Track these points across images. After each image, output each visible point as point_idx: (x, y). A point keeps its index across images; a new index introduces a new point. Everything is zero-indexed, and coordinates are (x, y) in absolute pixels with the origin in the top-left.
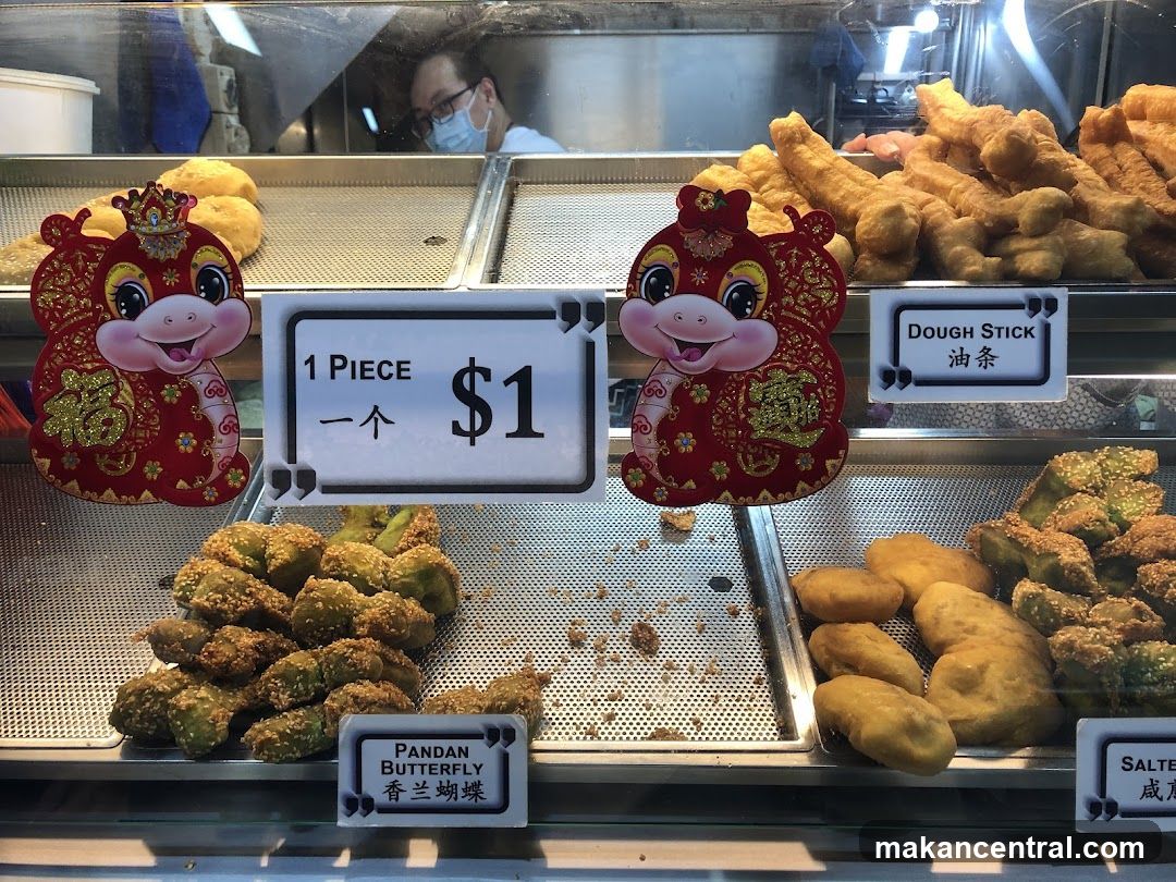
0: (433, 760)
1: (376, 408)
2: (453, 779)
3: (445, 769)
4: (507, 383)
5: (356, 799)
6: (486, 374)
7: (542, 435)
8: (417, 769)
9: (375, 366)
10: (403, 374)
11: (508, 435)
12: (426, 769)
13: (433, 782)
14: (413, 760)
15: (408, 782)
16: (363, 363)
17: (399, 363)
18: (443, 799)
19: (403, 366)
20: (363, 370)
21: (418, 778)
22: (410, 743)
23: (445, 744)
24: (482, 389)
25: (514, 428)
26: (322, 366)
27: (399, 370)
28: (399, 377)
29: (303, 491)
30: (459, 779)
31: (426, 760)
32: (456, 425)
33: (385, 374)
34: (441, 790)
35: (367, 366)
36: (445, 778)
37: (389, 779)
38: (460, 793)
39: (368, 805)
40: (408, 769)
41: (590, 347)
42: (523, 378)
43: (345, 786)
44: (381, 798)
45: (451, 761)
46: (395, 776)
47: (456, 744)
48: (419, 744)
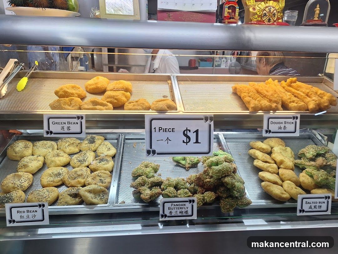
0: (178, 207)
1: (168, 138)
2: (182, 210)
3: (181, 208)
4: (194, 133)
5: (163, 215)
6: (190, 131)
7: (200, 143)
8: (175, 208)
9: (168, 129)
10: (173, 131)
11: (194, 143)
12: (177, 208)
13: (179, 211)
14: (175, 207)
15: (173, 211)
16: (165, 129)
17: (172, 129)
18: (181, 214)
19: (173, 129)
20: (165, 130)
21: (176, 210)
22: (174, 203)
23: (181, 203)
24: (189, 134)
25: (195, 142)
26: (157, 129)
27: (172, 130)
28: (172, 131)
29: (153, 154)
30: (184, 210)
31: (177, 207)
32: (183, 141)
33: (170, 131)
34: (180, 212)
35: (166, 129)
36: (181, 210)
37: (170, 211)
38: (184, 213)
39: (166, 216)
40: (174, 208)
41: (210, 125)
42: (197, 131)
43: (161, 213)
44: (168, 214)
45: (182, 207)
46: (171, 210)
47: (183, 203)
48: (176, 203)
